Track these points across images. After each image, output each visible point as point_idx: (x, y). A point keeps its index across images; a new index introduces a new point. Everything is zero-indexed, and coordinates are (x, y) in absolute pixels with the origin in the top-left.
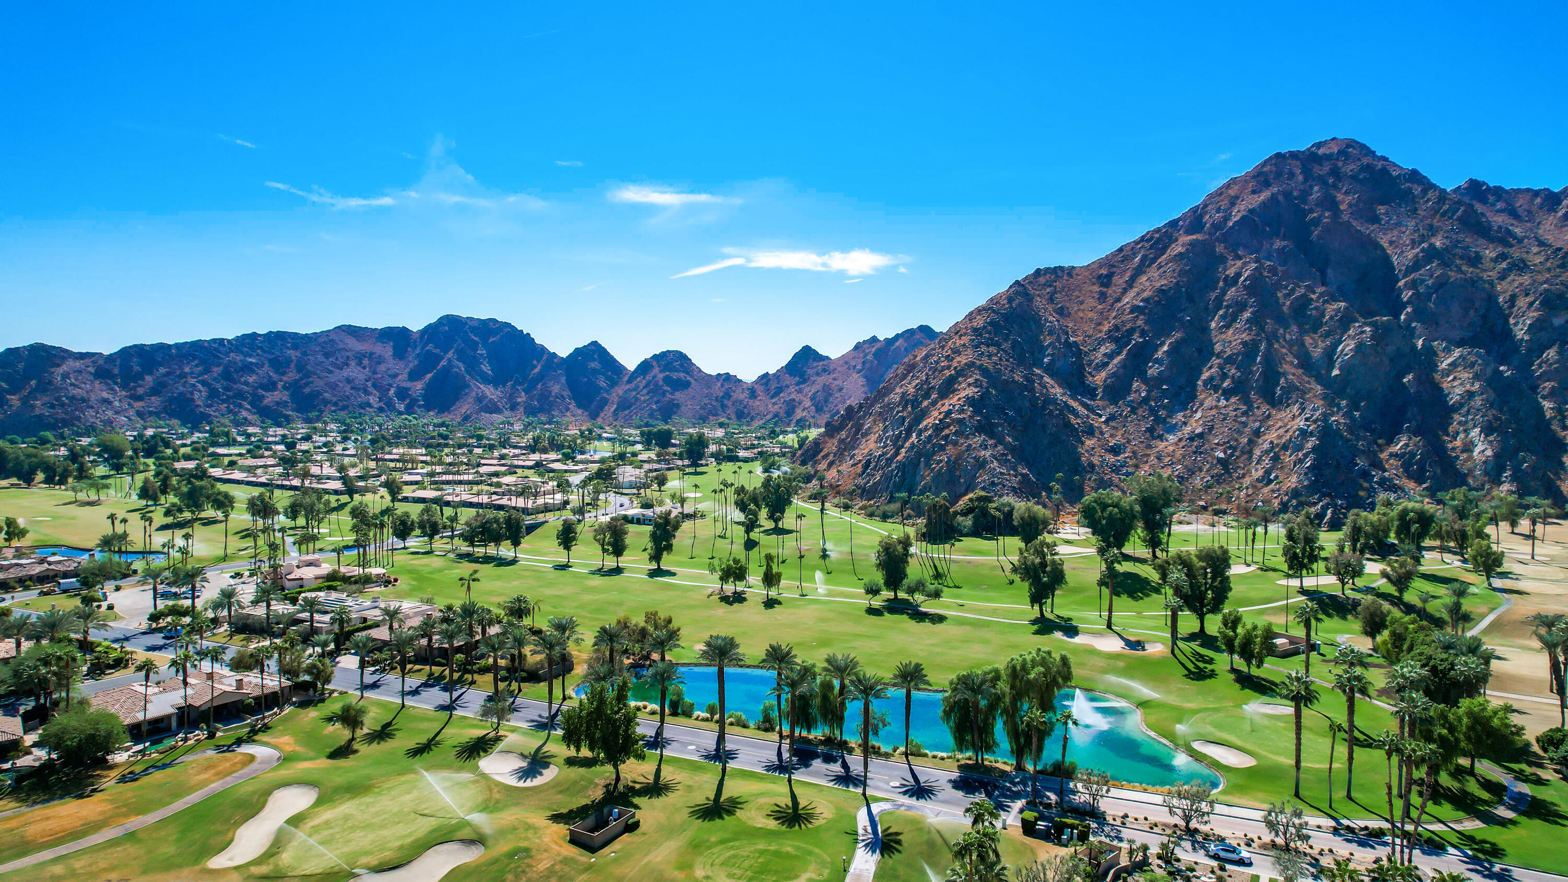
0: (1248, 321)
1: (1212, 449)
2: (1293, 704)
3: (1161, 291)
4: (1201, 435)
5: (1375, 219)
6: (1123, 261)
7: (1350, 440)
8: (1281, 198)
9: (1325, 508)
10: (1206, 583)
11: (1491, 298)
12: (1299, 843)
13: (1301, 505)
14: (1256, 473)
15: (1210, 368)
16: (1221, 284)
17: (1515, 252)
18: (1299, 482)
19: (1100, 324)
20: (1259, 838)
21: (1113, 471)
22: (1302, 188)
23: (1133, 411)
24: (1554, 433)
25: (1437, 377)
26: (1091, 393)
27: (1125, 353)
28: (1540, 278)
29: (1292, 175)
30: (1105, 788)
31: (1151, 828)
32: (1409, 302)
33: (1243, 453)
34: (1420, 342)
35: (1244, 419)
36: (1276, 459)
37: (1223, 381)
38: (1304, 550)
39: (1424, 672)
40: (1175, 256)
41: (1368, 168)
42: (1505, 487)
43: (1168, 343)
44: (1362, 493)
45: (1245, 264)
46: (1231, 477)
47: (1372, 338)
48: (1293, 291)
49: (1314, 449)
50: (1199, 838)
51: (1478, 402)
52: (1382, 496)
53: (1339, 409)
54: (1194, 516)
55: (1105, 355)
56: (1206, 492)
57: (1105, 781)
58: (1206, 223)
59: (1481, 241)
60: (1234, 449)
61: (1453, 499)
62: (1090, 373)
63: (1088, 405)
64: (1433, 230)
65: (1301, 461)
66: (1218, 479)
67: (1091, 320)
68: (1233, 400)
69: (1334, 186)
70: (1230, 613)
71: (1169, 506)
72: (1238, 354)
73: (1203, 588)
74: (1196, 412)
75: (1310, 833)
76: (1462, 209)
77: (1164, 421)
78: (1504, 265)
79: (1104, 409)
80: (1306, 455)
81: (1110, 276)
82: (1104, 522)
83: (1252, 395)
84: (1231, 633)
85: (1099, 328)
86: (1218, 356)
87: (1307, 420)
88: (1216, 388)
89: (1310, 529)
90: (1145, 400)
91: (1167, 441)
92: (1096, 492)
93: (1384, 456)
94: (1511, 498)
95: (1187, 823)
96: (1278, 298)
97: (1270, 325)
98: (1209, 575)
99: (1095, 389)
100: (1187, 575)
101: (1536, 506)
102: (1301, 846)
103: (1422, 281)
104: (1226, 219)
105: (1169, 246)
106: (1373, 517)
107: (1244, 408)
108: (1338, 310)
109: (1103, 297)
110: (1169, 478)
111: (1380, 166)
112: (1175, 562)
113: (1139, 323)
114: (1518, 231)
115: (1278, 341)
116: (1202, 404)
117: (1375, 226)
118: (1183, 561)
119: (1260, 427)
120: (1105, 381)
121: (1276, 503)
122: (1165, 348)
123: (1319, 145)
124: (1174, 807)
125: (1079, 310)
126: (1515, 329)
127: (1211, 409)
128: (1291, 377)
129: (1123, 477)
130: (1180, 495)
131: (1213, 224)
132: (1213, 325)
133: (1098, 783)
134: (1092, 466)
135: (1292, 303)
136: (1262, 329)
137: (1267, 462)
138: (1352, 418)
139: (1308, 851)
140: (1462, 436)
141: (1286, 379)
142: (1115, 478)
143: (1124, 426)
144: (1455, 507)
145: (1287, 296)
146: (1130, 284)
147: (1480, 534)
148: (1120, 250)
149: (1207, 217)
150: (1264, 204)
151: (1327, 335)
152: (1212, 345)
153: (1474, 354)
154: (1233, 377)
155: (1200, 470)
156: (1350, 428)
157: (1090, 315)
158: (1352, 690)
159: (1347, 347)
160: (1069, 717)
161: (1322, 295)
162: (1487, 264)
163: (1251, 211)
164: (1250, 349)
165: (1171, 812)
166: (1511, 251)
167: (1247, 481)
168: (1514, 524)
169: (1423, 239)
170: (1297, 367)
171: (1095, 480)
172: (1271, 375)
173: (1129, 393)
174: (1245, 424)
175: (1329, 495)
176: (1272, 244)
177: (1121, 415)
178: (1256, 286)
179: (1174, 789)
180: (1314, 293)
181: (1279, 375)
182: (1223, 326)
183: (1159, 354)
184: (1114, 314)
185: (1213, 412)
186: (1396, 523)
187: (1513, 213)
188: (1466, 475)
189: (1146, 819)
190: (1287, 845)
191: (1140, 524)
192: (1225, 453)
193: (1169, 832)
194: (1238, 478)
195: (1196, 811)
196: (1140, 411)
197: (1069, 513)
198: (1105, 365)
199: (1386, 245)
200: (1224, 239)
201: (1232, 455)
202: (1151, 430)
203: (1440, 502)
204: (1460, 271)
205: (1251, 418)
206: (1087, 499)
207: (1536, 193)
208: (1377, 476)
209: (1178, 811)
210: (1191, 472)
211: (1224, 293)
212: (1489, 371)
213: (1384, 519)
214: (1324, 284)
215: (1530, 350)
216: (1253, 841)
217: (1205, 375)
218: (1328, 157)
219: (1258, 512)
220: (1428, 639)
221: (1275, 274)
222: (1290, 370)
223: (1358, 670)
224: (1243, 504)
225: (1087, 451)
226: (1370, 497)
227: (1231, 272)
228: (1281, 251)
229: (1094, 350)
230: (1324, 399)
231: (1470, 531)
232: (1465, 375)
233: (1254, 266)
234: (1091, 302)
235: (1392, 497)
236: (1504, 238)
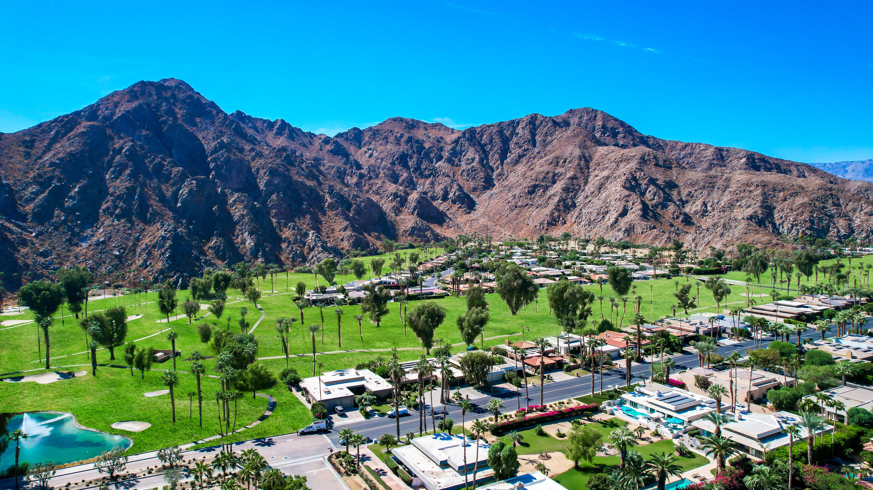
0: (128, 175)
1: (111, 250)
2: (169, 387)
3: (71, 154)
4: (103, 242)
5: (195, 125)
6: (42, 133)
7: (188, 241)
8: (144, 106)
9: (178, 278)
10: (113, 329)
11: (249, 169)
12: (178, 461)
13: (165, 278)
14: (139, 262)
15: (107, 202)
16: (111, 153)
17: (258, 148)
18: (163, 265)
19: (26, 173)
20: (156, 467)
21: (43, 268)
22: (156, 102)
23: (56, 229)
24: (277, 233)
25: (228, 207)
26: (23, 217)
27: (47, 192)
28: (269, 161)
29: (150, 95)
30: (52, 472)
31: (88, 485)
32: (213, 169)
33: (130, 251)
34: (220, 190)
35: (129, 232)
36: (149, 253)
37: (115, 210)
38: (168, 302)
39: (231, 355)
40: (80, 133)
41: (191, 97)
42: (260, 260)
43: (78, 186)
44: (196, 269)
45: (125, 142)
46: (124, 265)
47: (197, 187)
48: (154, 160)
49: (170, 247)
50: (120, 480)
51: (246, 219)
52: (206, 269)
53: (182, 225)
54: (102, 291)
55: (32, 193)
56: (109, 275)
57: (52, 467)
58: (99, 115)
59: (244, 141)
60: (125, 249)
61: (238, 268)
62: (21, 205)
63: (21, 226)
64: (222, 134)
65: (163, 254)
66: (116, 268)
67: (20, 170)
68: (122, 221)
69: (174, 104)
70: (129, 345)
71: (85, 286)
72: (123, 194)
73: (111, 333)
74: (99, 228)
75: (183, 454)
76: (235, 124)
77: (78, 234)
78: (253, 154)
79: (34, 228)
80: (166, 250)
81: (33, 142)
82: (39, 301)
83: (134, 218)
84: (131, 356)
85: (26, 175)
86: (112, 195)
87: (165, 231)
88: (111, 214)
89: (171, 291)
90: (65, 222)
91: (81, 246)
92: (31, 282)
93: (206, 248)
94: (262, 265)
95: (112, 474)
96: (145, 163)
97: (141, 178)
98: (114, 324)
99: (26, 215)
100: (100, 326)
101: (272, 268)
102: (179, 462)
103: (219, 159)
104: (113, 114)
105: (75, 127)
106: (203, 281)
107: (129, 225)
108: (179, 171)
109: (28, 155)
110: (84, 269)
111: (196, 97)
112: (91, 320)
113: (57, 173)
114: (258, 138)
115: (147, 188)
116: (103, 224)
117: (195, 128)
118: (97, 318)
119: (139, 236)
120: (33, 210)
121: (151, 278)
122: (76, 190)
123: (165, 80)
124: (102, 467)
125: (9, 162)
126: (260, 184)
127: (109, 226)
128: (155, 207)
129: (51, 271)
130: (93, 278)
131: (104, 117)
132: (107, 177)
133: (46, 471)
134: (27, 266)
135: (153, 167)
136: (137, 180)
137: (144, 256)
138: (188, 229)
139: (183, 464)
140: (240, 236)
141: (153, 209)
142: (45, 272)
143: (50, 239)
144: (239, 272)
145: (151, 162)
146: (48, 148)
147: (251, 284)
148: (40, 126)
149: (100, 112)
150: (135, 109)
151: (173, 185)
152: (108, 189)
153: (244, 196)
154: (121, 207)
155: (105, 263)
156: (189, 234)
157: (19, 166)
158: (198, 372)
159: (184, 191)
160: (20, 434)
161: (170, 163)
162: (247, 153)
163: (128, 112)
164: (131, 191)
165: (100, 471)
166: (256, 147)
167: (134, 267)
168: (264, 277)
169: (218, 137)
170: (158, 202)
171: (30, 274)
172: (144, 206)
173: (52, 217)
174: (130, 235)
175: (180, 271)
176: (141, 132)
177: (47, 232)
178: (132, 155)
179: (101, 457)
180: (166, 161)
181: (149, 206)
182: (114, 178)
183: (72, 193)
184: (37, 167)
185: (111, 228)
186: (213, 283)
187: (255, 129)
188: (243, 256)
189: (83, 481)
190: (171, 465)
191: (66, 299)
192: (119, 252)
193: (99, 483)
194: (128, 266)
195: (117, 464)
196: (61, 229)
197: (10, 298)
198: (32, 200)
199: (201, 139)
200: (112, 126)
201: (124, 252)
202: (69, 241)
203: (233, 270)
204: (235, 155)
205: (134, 231)
206: (24, 288)
207: (265, 121)
208: (203, 259)
209: (105, 469)
210: (99, 264)
211: (113, 158)
212: (250, 205)
213: (208, 281)
214: (171, 156)
215: (266, 195)
216: (152, 470)
217: (104, 207)
218: (170, 88)
219: (141, 284)
220: (231, 339)
221: (143, 149)
222: (155, 203)
223: (200, 362)
224: (132, 280)
225: (22, 256)
226: (200, 270)
227: (117, 146)
228: (146, 137)
229: (24, 189)
230: (174, 219)
231: (246, 282)
232: (240, 206)
233: (131, 144)
234: (19, 158)
235: (211, 269)
236: (252, 141)
